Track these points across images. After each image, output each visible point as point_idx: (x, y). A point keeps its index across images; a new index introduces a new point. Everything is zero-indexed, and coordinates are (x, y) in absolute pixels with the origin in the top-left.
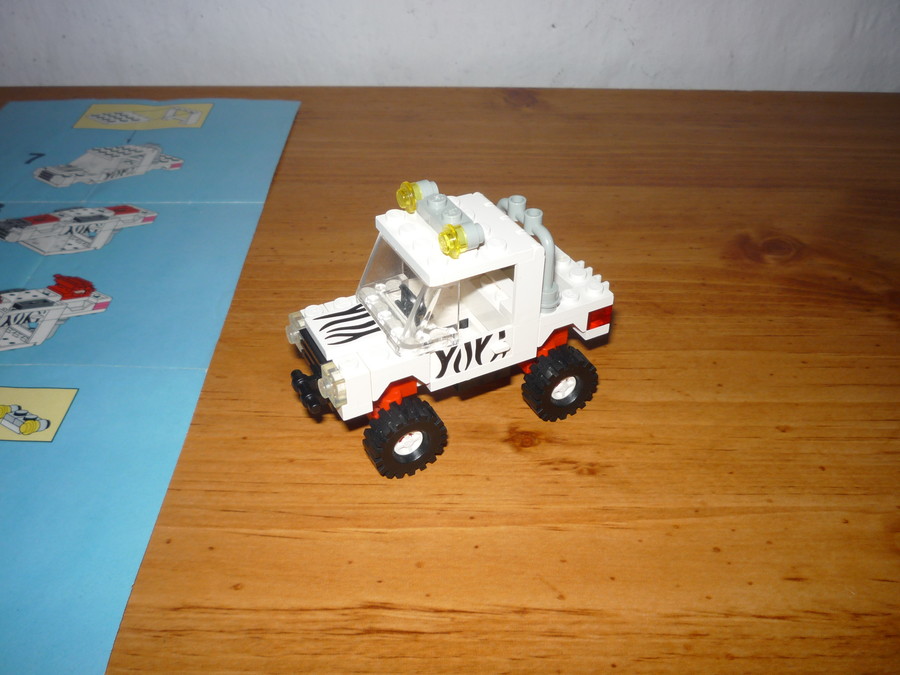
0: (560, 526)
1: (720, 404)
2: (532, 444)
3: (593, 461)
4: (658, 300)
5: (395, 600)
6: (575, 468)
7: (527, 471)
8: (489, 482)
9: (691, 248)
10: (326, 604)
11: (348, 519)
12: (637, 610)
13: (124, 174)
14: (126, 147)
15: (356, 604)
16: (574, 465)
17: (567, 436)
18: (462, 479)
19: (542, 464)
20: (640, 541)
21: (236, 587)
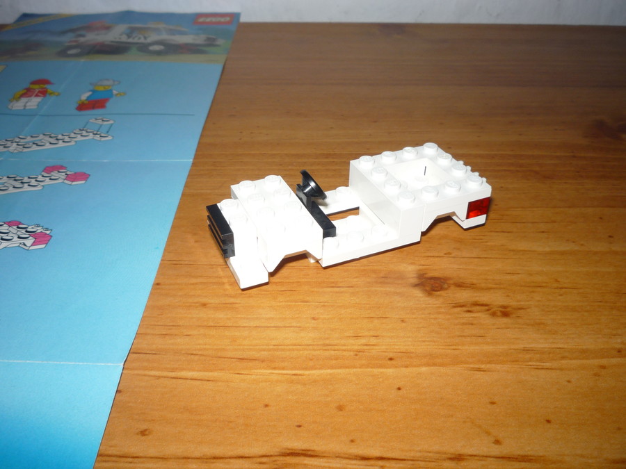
0: (483, 366)
1: (616, 253)
2: (441, 289)
3: (505, 304)
4: (537, 169)
5: (317, 446)
6: (488, 310)
7: (439, 313)
8: (404, 324)
9: (556, 130)
10: (241, 452)
11: (263, 361)
12: (582, 456)
15: (275, 451)
16: (487, 308)
17: (475, 281)
18: (376, 321)
19: (455, 307)
20: (569, 382)
21: (143, 433)
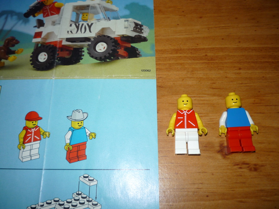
3: (256, 163)
6: (248, 167)
16: (248, 165)
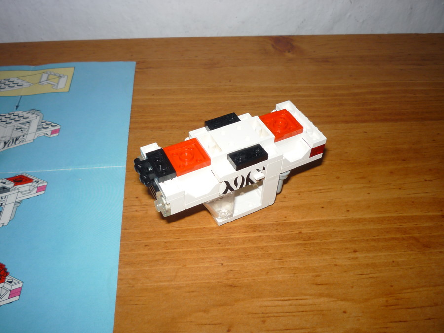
13: (17, 142)
14: (16, 113)
